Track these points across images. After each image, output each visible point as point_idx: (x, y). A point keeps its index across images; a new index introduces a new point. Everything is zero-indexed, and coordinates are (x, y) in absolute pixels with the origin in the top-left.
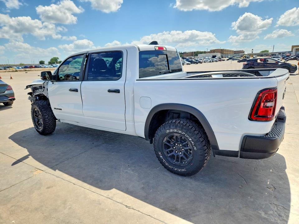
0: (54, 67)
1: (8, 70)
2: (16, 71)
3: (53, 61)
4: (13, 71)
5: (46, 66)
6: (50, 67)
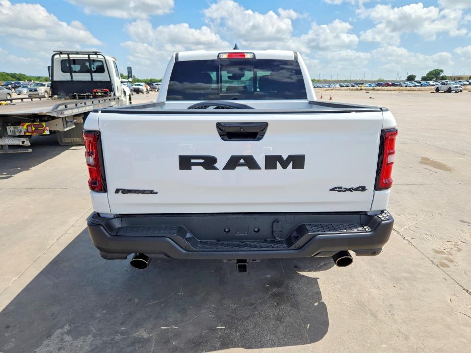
0: (421, 86)
1: (357, 87)
2: (361, 90)
3: (430, 76)
4: (357, 90)
5: (409, 84)
6: (415, 86)
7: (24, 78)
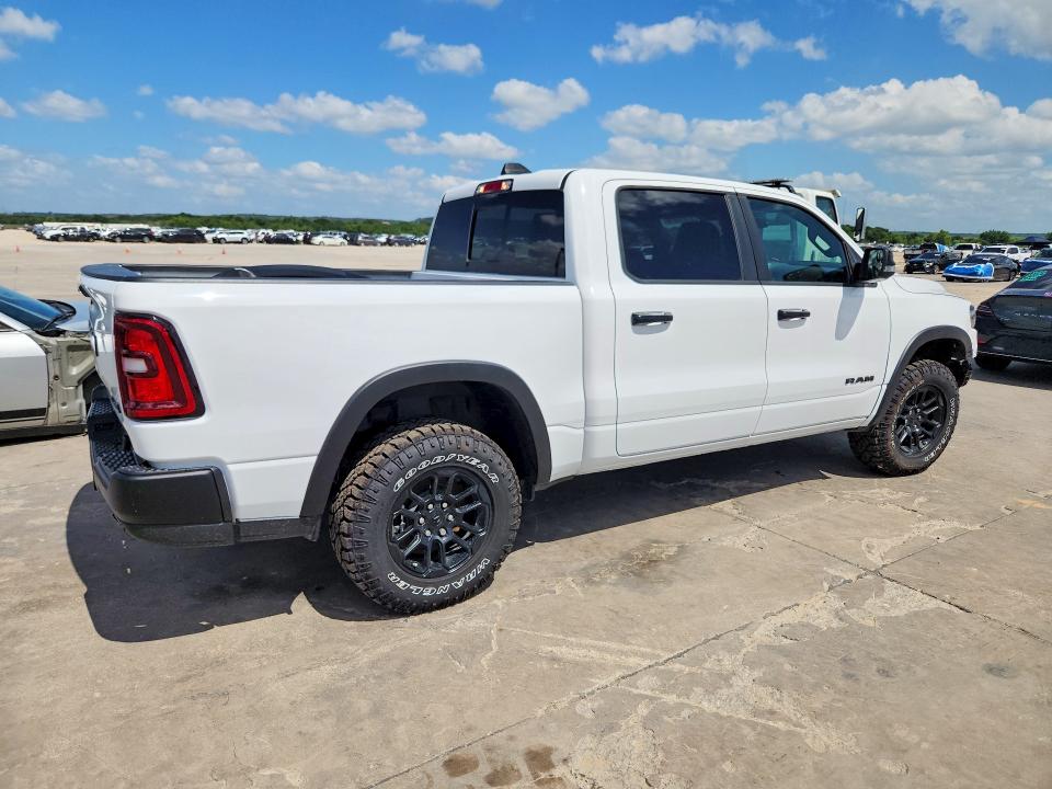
7: (882, 236)
